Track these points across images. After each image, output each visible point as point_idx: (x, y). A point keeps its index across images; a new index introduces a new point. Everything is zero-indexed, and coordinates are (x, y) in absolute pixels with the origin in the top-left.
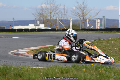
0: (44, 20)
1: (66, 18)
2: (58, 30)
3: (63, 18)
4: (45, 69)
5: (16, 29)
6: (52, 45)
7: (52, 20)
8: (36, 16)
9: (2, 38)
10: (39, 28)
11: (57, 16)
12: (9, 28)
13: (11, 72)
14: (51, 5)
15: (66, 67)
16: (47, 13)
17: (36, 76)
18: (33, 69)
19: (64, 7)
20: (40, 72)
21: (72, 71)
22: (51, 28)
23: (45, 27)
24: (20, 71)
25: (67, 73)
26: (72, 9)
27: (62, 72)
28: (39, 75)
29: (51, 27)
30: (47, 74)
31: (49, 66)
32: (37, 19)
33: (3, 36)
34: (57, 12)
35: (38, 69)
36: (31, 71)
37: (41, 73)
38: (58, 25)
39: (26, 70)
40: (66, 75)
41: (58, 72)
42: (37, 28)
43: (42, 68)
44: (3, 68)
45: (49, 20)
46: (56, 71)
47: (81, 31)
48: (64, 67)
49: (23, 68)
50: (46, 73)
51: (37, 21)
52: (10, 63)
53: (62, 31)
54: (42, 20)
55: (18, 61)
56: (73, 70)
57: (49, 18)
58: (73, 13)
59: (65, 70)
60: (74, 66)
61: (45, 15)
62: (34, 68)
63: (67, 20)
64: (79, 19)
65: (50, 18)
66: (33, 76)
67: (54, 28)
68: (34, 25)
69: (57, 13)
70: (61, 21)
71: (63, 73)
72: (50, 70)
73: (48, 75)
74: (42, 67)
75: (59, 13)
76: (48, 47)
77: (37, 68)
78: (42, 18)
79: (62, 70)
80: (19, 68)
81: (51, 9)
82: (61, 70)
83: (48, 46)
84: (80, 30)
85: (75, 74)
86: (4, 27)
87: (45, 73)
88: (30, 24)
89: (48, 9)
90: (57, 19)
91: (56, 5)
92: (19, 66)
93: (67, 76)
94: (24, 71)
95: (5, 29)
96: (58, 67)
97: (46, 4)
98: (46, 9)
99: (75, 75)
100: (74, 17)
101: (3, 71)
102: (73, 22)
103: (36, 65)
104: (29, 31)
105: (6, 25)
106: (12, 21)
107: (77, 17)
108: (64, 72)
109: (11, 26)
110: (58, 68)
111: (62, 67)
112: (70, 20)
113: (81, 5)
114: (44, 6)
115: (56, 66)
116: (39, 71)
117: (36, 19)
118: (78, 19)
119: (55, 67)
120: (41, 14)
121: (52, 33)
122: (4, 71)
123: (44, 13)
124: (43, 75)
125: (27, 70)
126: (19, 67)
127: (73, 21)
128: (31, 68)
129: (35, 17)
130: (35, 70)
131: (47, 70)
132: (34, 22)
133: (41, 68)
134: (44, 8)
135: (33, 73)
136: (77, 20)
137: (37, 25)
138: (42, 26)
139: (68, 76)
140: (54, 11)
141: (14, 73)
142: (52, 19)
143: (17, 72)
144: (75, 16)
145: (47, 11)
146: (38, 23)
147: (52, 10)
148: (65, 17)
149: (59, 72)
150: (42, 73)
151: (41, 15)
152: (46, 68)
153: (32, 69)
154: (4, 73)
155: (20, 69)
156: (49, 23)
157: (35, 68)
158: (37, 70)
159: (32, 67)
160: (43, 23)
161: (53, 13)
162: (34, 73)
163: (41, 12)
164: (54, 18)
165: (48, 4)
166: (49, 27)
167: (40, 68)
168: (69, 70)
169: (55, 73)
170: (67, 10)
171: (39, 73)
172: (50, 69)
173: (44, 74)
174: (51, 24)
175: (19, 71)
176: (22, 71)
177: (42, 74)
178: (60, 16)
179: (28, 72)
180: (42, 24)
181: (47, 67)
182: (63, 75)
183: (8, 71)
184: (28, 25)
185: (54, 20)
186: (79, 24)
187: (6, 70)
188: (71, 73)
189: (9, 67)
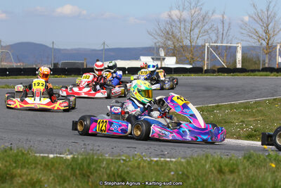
0: (175, 46)
1: (227, 43)
2: (207, 72)
3: (219, 41)
4: (180, 163)
7: (194, 47)
8: (157, 37)
10: (163, 66)
11: (206, 37)
13: (102, 169)
14: (193, 12)
15: (231, 159)
16: (182, 30)
17: (160, 179)
18: (153, 163)
19: (223, 17)
20: (169, 168)
21: (245, 168)
22: (191, 66)
23: (177, 63)
24: (121, 168)
25: (232, 172)
26: (242, 21)
27: (220, 171)
28: (168, 176)
29: (191, 64)
30: (186, 175)
31: (188, 156)
32: (160, 44)
34: (206, 27)
35: (164, 164)
36: (147, 168)
37: (170, 172)
38: (208, 58)
39: (136, 164)
40: (229, 177)
41: (211, 171)
43: (174, 160)
44: (83, 160)
45: (186, 46)
46: (207, 166)
47: (261, 73)
48: (224, 157)
49: (130, 161)
50: (183, 173)
51: (158, 49)
52: (98, 148)
53: (217, 74)
54: (172, 47)
55: (115, 145)
56: (247, 165)
57: (187, 42)
58: (243, 31)
59: (226, 165)
60: (250, 157)
61: (179, 35)
62: (155, 159)
63: (230, 47)
64: (258, 44)
65: (189, 43)
67: (198, 65)
68: (153, 59)
69: (206, 31)
70: (216, 48)
71: (224, 173)
72: (193, 165)
73: (188, 177)
74: (174, 158)
75: (210, 31)
77: (162, 159)
78: (170, 43)
79: (220, 166)
80: (120, 160)
81: (192, 22)
82: (217, 167)
84: (259, 71)
85: (251, 174)
86: (83, 64)
87: (180, 173)
88: (141, 57)
89: (185, 21)
90: (207, 44)
91: (203, 12)
92: (120, 156)
93: (232, 179)
94: (132, 167)
95: (85, 67)
96: (210, 159)
97: (179, 10)
98: (180, 22)
99: (252, 176)
100: (246, 41)
101: (83, 167)
102: (242, 51)
103: (159, 153)
105: (85, 59)
106: (102, 50)
107: (253, 41)
108: (226, 169)
109: (97, 60)
110: (212, 162)
111: (221, 158)
112: (236, 48)
113: (262, 11)
114: (175, 13)
115: (207, 157)
116: (167, 167)
117: (157, 44)
118: (255, 45)
119: (204, 158)
120: (168, 33)
121: (193, 78)
122: (85, 167)
123: (176, 31)
124: (175, 177)
125: (139, 164)
126: (119, 158)
127: (243, 49)
128: (149, 159)
129: (156, 41)
130: (157, 165)
131: (185, 165)
132: (152, 52)
133: (172, 161)
134: (175, 18)
135: (153, 172)
136: (254, 48)
137: (158, 59)
139: (236, 178)
140: (198, 26)
141: (108, 172)
142: (193, 44)
143: (116, 170)
144: (248, 38)
145: (182, 26)
146: (162, 54)
147: (194, 24)
148: (225, 41)
149: (213, 169)
150: (172, 173)
151: (169, 35)
152: (182, 160)
153: (150, 163)
154: (84, 172)
155: (122, 161)
156: (187, 54)
157: (157, 161)
158: (162, 166)
159: (150, 157)
160: (173, 55)
161: (196, 31)
162: (156, 171)
163: (168, 29)
164: (200, 42)
165: (184, 9)
166: (187, 64)
167: (168, 159)
168: (237, 166)
169: (204, 173)
170: (230, 24)
171: (165, 172)
172: (192, 162)
173: (178, 174)
174: (190, 56)
176: (126, 167)
177: (173, 175)
178: (214, 38)
179: (141, 169)
180: (169, 56)
181: (184, 158)
182: (223, 177)
183: (94, 166)
184: (137, 58)
185: (198, 46)
186: (258, 57)
187: (89, 164)
188: (241, 173)
189: (95, 157)
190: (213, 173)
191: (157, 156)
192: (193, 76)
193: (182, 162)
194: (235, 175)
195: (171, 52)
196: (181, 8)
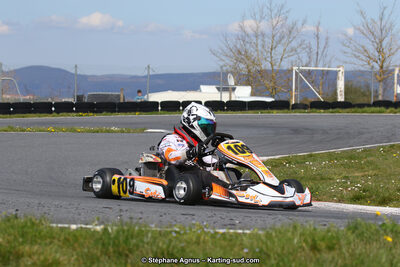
0: (249, 71)
1: (324, 66)
2: (296, 107)
3: (313, 64)
4: (256, 237)
5: (157, 103)
6: (277, 157)
7: (277, 72)
8: (224, 58)
9: (113, 132)
10: (233, 99)
11: (293, 58)
12: (135, 100)
13: (146, 246)
14: (275, 23)
15: (329, 231)
16: (260, 48)
18: (218, 236)
19: (318, 29)
20: (241, 244)
21: (349, 244)
22: (273, 100)
23: (253, 94)
24: (173, 244)
25: (330, 248)
26: (346, 35)
27: (314, 248)
28: (239, 255)
29: (272, 97)
30: (266, 254)
31: (269, 226)
32: (228, 67)
33: (116, 124)
34: (294, 44)
35: (234, 238)
36: (210, 244)
37: (243, 249)
38: (296, 88)
39: (194, 239)
40: (327, 256)
41: (301, 247)
42: (225, 98)
43: (248, 232)
44: (118, 232)
45: (266, 71)
46: (296, 241)
47: (373, 109)
48: (319, 228)
49: (185, 233)
50: (261, 252)
51: (225, 75)
52: (140, 216)
53: (309, 110)
54: (245, 71)
56: (351, 238)
57: (266, 65)
58: (346, 49)
59: (323, 239)
60: (356, 228)
61: (255, 54)
62: (221, 231)
63: (328, 72)
64: (367, 68)
65: (269, 67)
67: (283, 98)
68: (218, 89)
69: (294, 50)
70: (308, 74)
71: (319, 251)
72: (276, 240)
73: (268, 256)
74: (249, 229)
75: (299, 50)
77: (232, 231)
78: (242, 66)
79: (313, 240)
80: (171, 232)
81: (273, 37)
82: (309, 240)
83: (265, 158)
84: (369, 105)
85: (357, 252)
86: (119, 96)
87: (257, 250)
88: (202, 87)
89: (263, 35)
90: (295, 68)
91: (289, 22)
92: (171, 226)
93: (330, 259)
94: (188, 243)
95: (122, 101)
96: (300, 230)
97: (255, 19)
98: (257, 37)
99: (360, 255)
100: (350, 63)
101: (119, 242)
102: (346, 78)
103: (227, 221)
105: (122, 89)
106: (145, 77)
107: (361, 63)
108: (323, 245)
109: (139, 91)
110: (302, 234)
111: (315, 229)
112: (336, 73)
113: (373, 20)
114: (250, 24)
115: (295, 227)
116: (238, 243)
117: (224, 68)
118: (362, 69)
119: (291, 230)
120: (240, 53)
121: (276, 116)
122: (122, 242)
123: (251, 50)
125: (198, 237)
126: (169, 230)
127: (347, 75)
128: (212, 231)
129: (221, 63)
130: (224, 239)
131: (263, 238)
132: (216, 79)
133: (245, 234)
134: (249, 31)
135: (218, 249)
136: (362, 73)
137: (226, 89)
138: (243, 94)
139: (336, 258)
140: (283, 42)
141: (155, 249)
142: (275, 67)
143: (165, 246)
144: (354, 60)
145: (260, 42)
146: (231, 82)
147: (276, 39)
148: (321, 63)
149: (304, 245)
150: (246, 250)
151: (241, 55)
152: (260, 232)
153: (213, 236)
154: (121, 249)
155: (174, 234)
156: (266, 82)
157: (224, 234)
158: (231, 240)
159: (214, 228)
160: (247, 83)
161: (280, 49)
162: (222, 248)
163: (238, 46)
164: (285, 65)
165: (262, 18)
166: (267, 96)
167: (240, 231)
168: (338, 240)
169: (291, 250)
170: (327, 39)
171: (236, 249)
172: (274, 234)
173: (254, 252)
174: (272, 85)
175: (171, 241)
176: (180, 242)
177: (247, 253)
178: (305, 60)
179: (202, 244)
180: (242, 84)
181: (263, 229)
182: (318, 256)
183: (134, 241)
184: (196, 88)
185: (284, 71)
186: (368, 86)
187: (127, 239)
188: (344, 250)
189: (137, 228)
190: (304, 250)
191: (224, 226)
192: (275, 113)
193: (260, 235)
194: (334, 254)
195: (244, 80)
196: (258, 17)
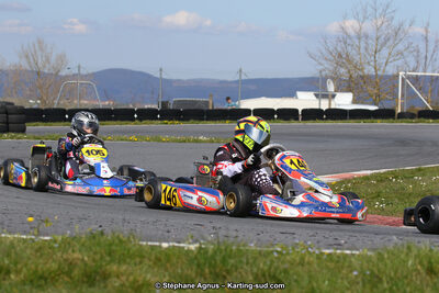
0: (351, 77)
1: (434, 72)
2: (402, 116)
3: (421, 69)
4: (366, 258)
5: (249, 110)
6: (382, 171)
7: (382, 78)
8: (324, 62)
9: (201, 141)
10: (333, 107)
13: (245, 267)
14: (379, 23)
16: (362, 51)
17: (336, 283)
18: (325, 257)
19: (427, 31)
20: (349, 266)
22: (376, 108)
23: (354, 102)
24: (275, 265)
27: (431, 271)
28: (348, 277)
29: (376, 105)
30: (377, 277)
32: (327, 72)
33: (203, 134)
34: (400, 47)
35: (341, 259)
36: (315, 266)
37: (351, 272)
38: (403, 95)
39: (298, 259)
41: (416, 270)
42: (324, 105)
43: (357, 253)
45: (369, 77)
46: (410, 263)
48: (435, 249)
49: (288, 254)
50: (372, 274)
51: (324, 80)
52: (236, 234)
53: (417, 120)
54: (346, 77)
55: (261, 229)
57: (369, 70)
61: (357, 58)
62: (327, 251)
63: (437, 78)
65: (372, 72)
66: (327, 282)
67: (387, 106)
68: (317, 96)
69: (400, 53)
70: (416, 80)
71: (436, 274)
72: (388, 262)
73: (380, 280)
74: (357, 250)
75: (405, 53)
76: (367, 178)
77: (338, 251)
78: (343, 70)
79: (430, 262)
80: (272, 252)
81: (378, 39)
82: (425, 263)
83: (369, 172)
86: (208, 102)
87: (368, 273)
88: (299, 93)
89: (367, 37)
90: (401, 74)
91: (395, 23)
92: (273, 245)
94: (292, 264)
95: (211, 108)
96: (415, 252)
97: (358, 20)
98: (359, 38)
101: (216, 262)
103: (331, 241)
104: (297, 119)
105: (211, 96)
106: (237, 82)
110: (416, 257)
111: (431, 250)
114: (351, 25)
115: (409, 248)
116: (347, 264)
117: (323, 73)
119: (405, 250)
120: (340, 56)
121: (380, 126)
123: (353, 52)
124: (359, 280)
125: (302, 259)
126: (270, 249)
128: (317, 252)
129: (321, 68)
130: (331, 260)
131: (375, 260)
132: (314, 85)
133: (353, 255)
134: (352, 33)
135: (325, 271)
137: (325, 96)
138: (344, 101)
140: (388, 44)
141: (255, 270)
142: (380, 73)
143: (266, 268)
145: (363, 45)
146: (331, 88)
147: (381, 40)
148: (430, 68)
149: (419, 267)
150: (355, 273)
151: (342, 59)
152: (370, 253)
153: (319, 257)
154: (218, 270)
155: (275, 254)
156: (370, 89)
157: (330, 254)
158: (338, 262)
159: (318, 248)
160: (348, 90)
161: (385, 52)
162: (329, 270)
163: (339, 49)
164: (390, 70)
165: (365, 18)
166: (370, 104)
167: (348, 252)
169: (405, 273)
170: (436, 42)
171: (344, 272)
172: (386, 256)
173: (365, 275)
174: (375, 91)
175: (272, 262)
176: (283, 263)
177: (357, 276)
178: (412, 64)
179: (306, 266)
180: (342, 91)
181: (372, 250)
182: (436, 280)
183: (232, 261)
184: (292, 95)
185: (389, 76)
187: (224, 258)
189: (234, 248)
190: (419, 273)
191: (329, 246)
192: (379, 123)
193: (370, 256)
195: (345, 86)
196: (361, 17)
